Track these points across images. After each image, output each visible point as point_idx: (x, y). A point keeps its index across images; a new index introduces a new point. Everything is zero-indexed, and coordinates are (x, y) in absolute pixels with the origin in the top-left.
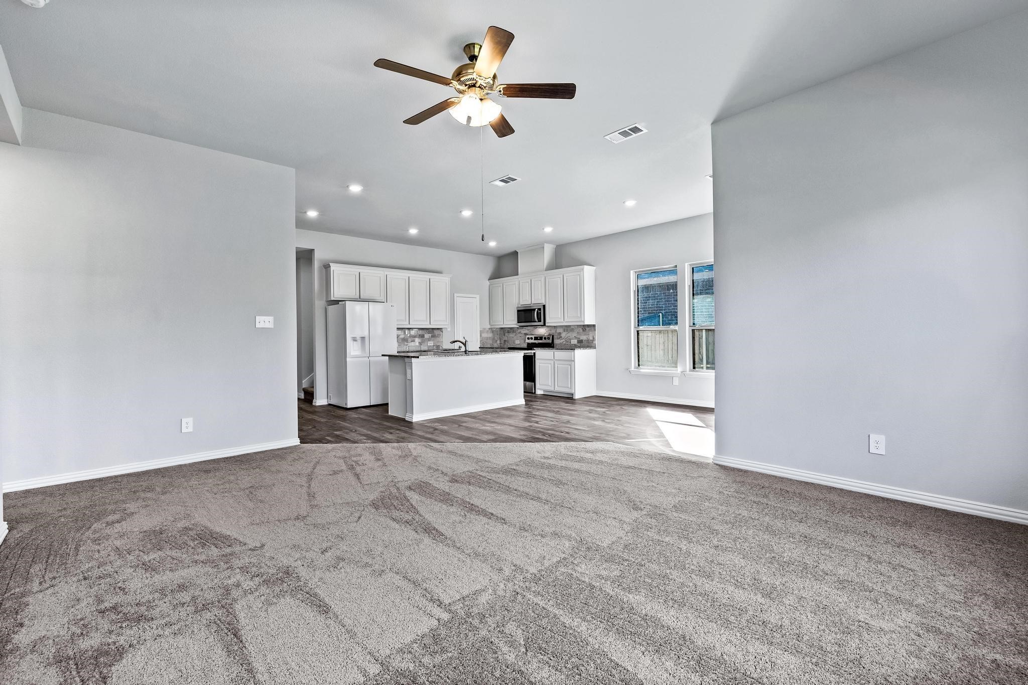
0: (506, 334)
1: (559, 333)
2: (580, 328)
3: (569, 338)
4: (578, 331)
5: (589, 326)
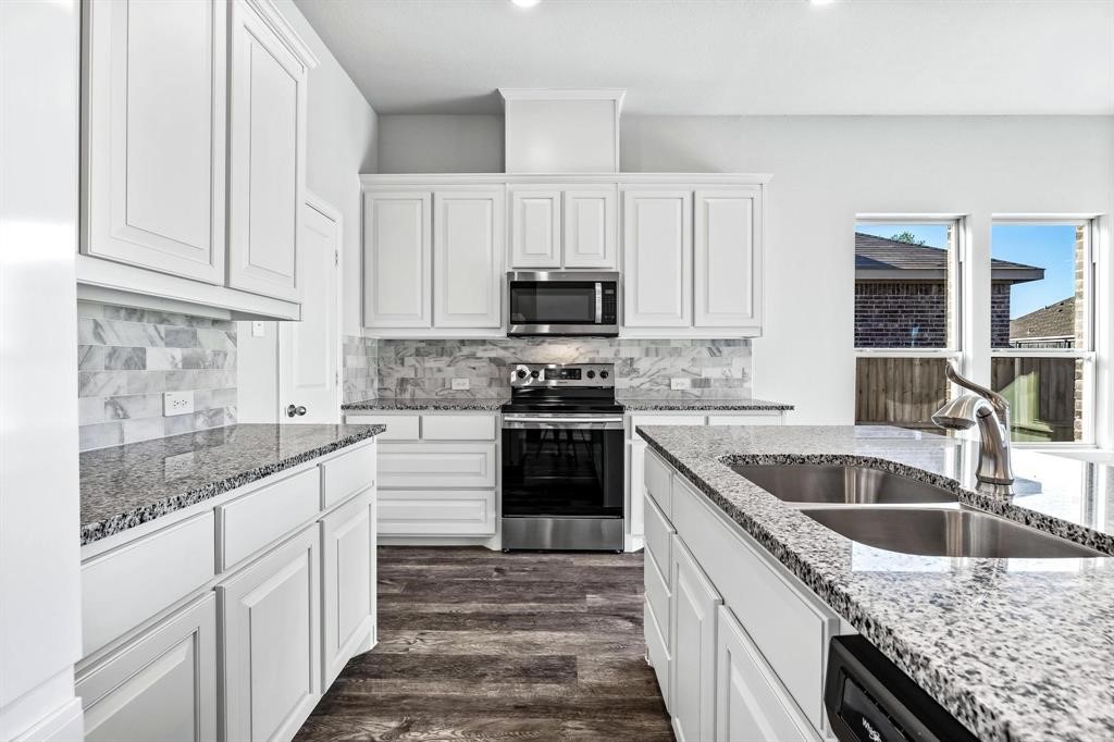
0: (410, 361)
1: (627, 359)
2: (702, 345)
3: (662, 373)
4: (694, 354)
5: (729, 342)
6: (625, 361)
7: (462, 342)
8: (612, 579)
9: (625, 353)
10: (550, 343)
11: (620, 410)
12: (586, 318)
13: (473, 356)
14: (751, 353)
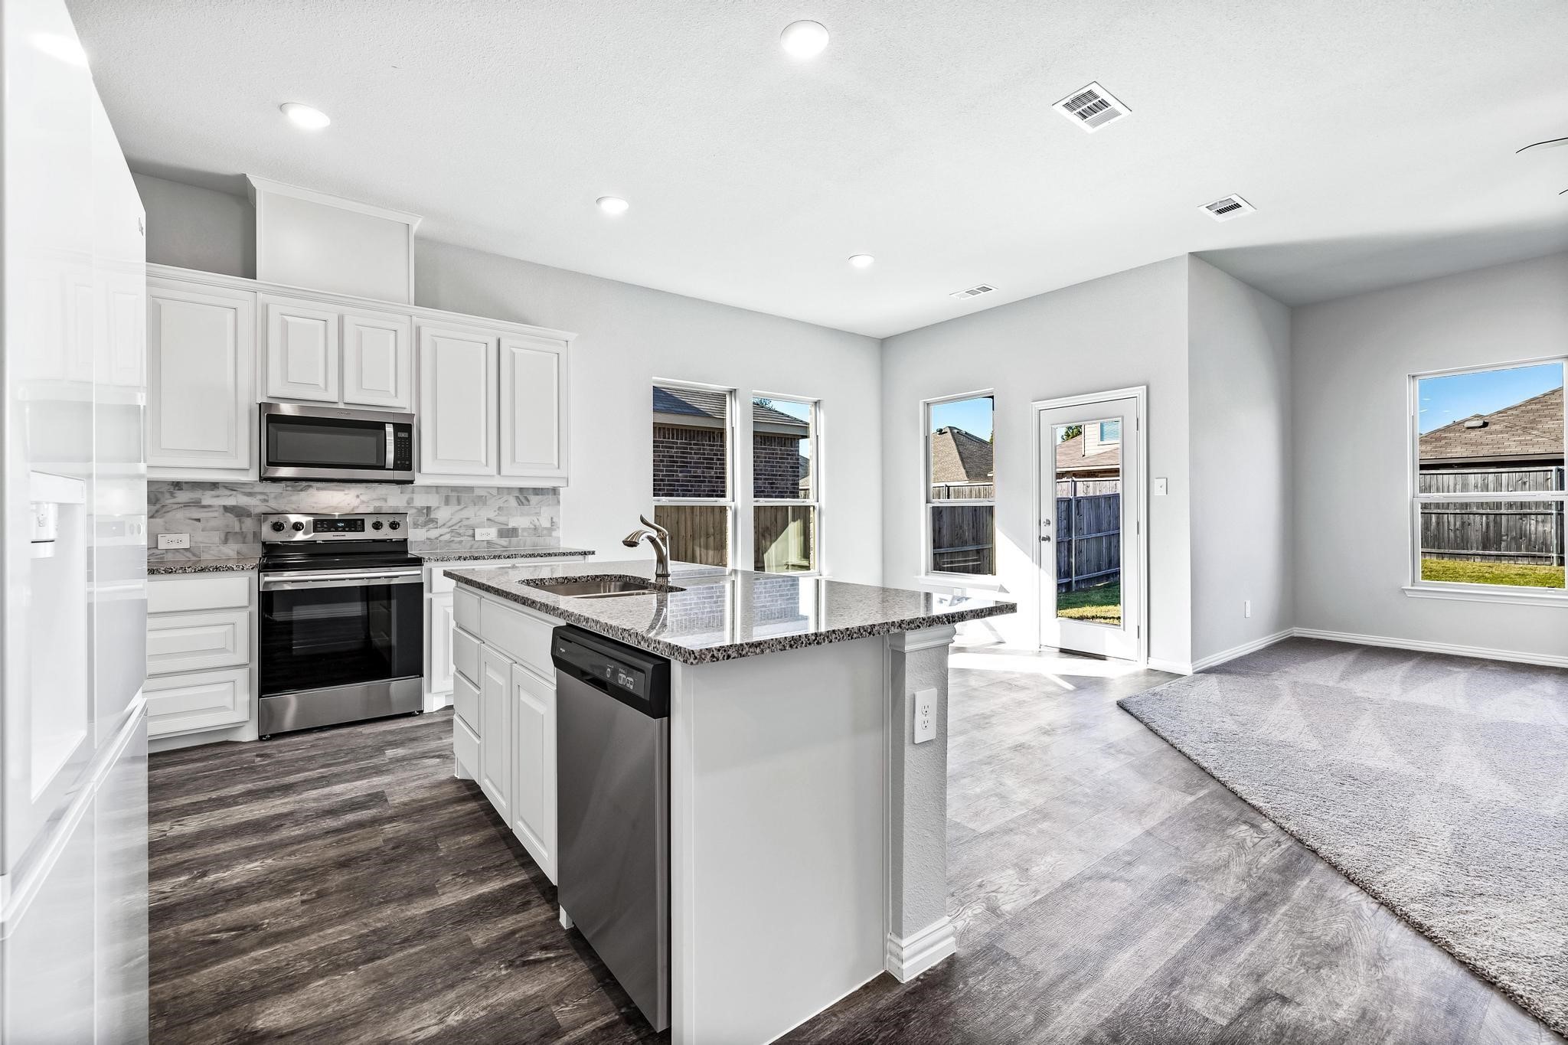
1: (423, 508)
2: (509, 494)
3: (465, 523)
4: (500, 503)
5: (537, 491)
6: (420, 510)
7: (177, 485)
8: (413, 735)
9: (420, 501)
10: (318, 489)
11: (417, 562)
12: (373, 462)
13: (197, 504)
14: (559, 502)
